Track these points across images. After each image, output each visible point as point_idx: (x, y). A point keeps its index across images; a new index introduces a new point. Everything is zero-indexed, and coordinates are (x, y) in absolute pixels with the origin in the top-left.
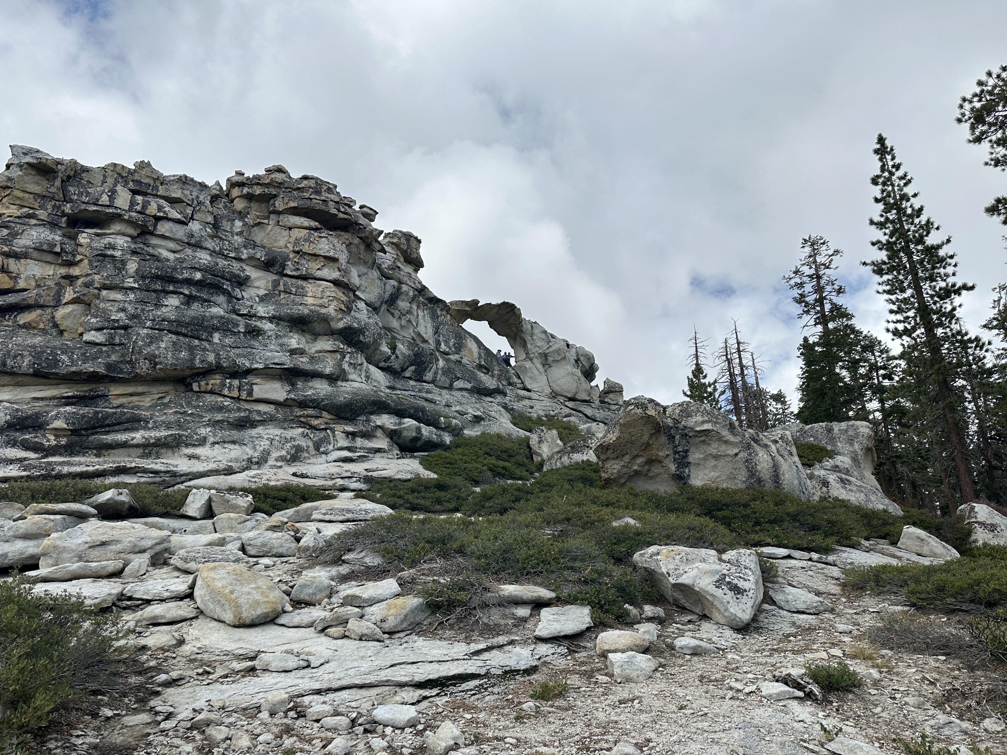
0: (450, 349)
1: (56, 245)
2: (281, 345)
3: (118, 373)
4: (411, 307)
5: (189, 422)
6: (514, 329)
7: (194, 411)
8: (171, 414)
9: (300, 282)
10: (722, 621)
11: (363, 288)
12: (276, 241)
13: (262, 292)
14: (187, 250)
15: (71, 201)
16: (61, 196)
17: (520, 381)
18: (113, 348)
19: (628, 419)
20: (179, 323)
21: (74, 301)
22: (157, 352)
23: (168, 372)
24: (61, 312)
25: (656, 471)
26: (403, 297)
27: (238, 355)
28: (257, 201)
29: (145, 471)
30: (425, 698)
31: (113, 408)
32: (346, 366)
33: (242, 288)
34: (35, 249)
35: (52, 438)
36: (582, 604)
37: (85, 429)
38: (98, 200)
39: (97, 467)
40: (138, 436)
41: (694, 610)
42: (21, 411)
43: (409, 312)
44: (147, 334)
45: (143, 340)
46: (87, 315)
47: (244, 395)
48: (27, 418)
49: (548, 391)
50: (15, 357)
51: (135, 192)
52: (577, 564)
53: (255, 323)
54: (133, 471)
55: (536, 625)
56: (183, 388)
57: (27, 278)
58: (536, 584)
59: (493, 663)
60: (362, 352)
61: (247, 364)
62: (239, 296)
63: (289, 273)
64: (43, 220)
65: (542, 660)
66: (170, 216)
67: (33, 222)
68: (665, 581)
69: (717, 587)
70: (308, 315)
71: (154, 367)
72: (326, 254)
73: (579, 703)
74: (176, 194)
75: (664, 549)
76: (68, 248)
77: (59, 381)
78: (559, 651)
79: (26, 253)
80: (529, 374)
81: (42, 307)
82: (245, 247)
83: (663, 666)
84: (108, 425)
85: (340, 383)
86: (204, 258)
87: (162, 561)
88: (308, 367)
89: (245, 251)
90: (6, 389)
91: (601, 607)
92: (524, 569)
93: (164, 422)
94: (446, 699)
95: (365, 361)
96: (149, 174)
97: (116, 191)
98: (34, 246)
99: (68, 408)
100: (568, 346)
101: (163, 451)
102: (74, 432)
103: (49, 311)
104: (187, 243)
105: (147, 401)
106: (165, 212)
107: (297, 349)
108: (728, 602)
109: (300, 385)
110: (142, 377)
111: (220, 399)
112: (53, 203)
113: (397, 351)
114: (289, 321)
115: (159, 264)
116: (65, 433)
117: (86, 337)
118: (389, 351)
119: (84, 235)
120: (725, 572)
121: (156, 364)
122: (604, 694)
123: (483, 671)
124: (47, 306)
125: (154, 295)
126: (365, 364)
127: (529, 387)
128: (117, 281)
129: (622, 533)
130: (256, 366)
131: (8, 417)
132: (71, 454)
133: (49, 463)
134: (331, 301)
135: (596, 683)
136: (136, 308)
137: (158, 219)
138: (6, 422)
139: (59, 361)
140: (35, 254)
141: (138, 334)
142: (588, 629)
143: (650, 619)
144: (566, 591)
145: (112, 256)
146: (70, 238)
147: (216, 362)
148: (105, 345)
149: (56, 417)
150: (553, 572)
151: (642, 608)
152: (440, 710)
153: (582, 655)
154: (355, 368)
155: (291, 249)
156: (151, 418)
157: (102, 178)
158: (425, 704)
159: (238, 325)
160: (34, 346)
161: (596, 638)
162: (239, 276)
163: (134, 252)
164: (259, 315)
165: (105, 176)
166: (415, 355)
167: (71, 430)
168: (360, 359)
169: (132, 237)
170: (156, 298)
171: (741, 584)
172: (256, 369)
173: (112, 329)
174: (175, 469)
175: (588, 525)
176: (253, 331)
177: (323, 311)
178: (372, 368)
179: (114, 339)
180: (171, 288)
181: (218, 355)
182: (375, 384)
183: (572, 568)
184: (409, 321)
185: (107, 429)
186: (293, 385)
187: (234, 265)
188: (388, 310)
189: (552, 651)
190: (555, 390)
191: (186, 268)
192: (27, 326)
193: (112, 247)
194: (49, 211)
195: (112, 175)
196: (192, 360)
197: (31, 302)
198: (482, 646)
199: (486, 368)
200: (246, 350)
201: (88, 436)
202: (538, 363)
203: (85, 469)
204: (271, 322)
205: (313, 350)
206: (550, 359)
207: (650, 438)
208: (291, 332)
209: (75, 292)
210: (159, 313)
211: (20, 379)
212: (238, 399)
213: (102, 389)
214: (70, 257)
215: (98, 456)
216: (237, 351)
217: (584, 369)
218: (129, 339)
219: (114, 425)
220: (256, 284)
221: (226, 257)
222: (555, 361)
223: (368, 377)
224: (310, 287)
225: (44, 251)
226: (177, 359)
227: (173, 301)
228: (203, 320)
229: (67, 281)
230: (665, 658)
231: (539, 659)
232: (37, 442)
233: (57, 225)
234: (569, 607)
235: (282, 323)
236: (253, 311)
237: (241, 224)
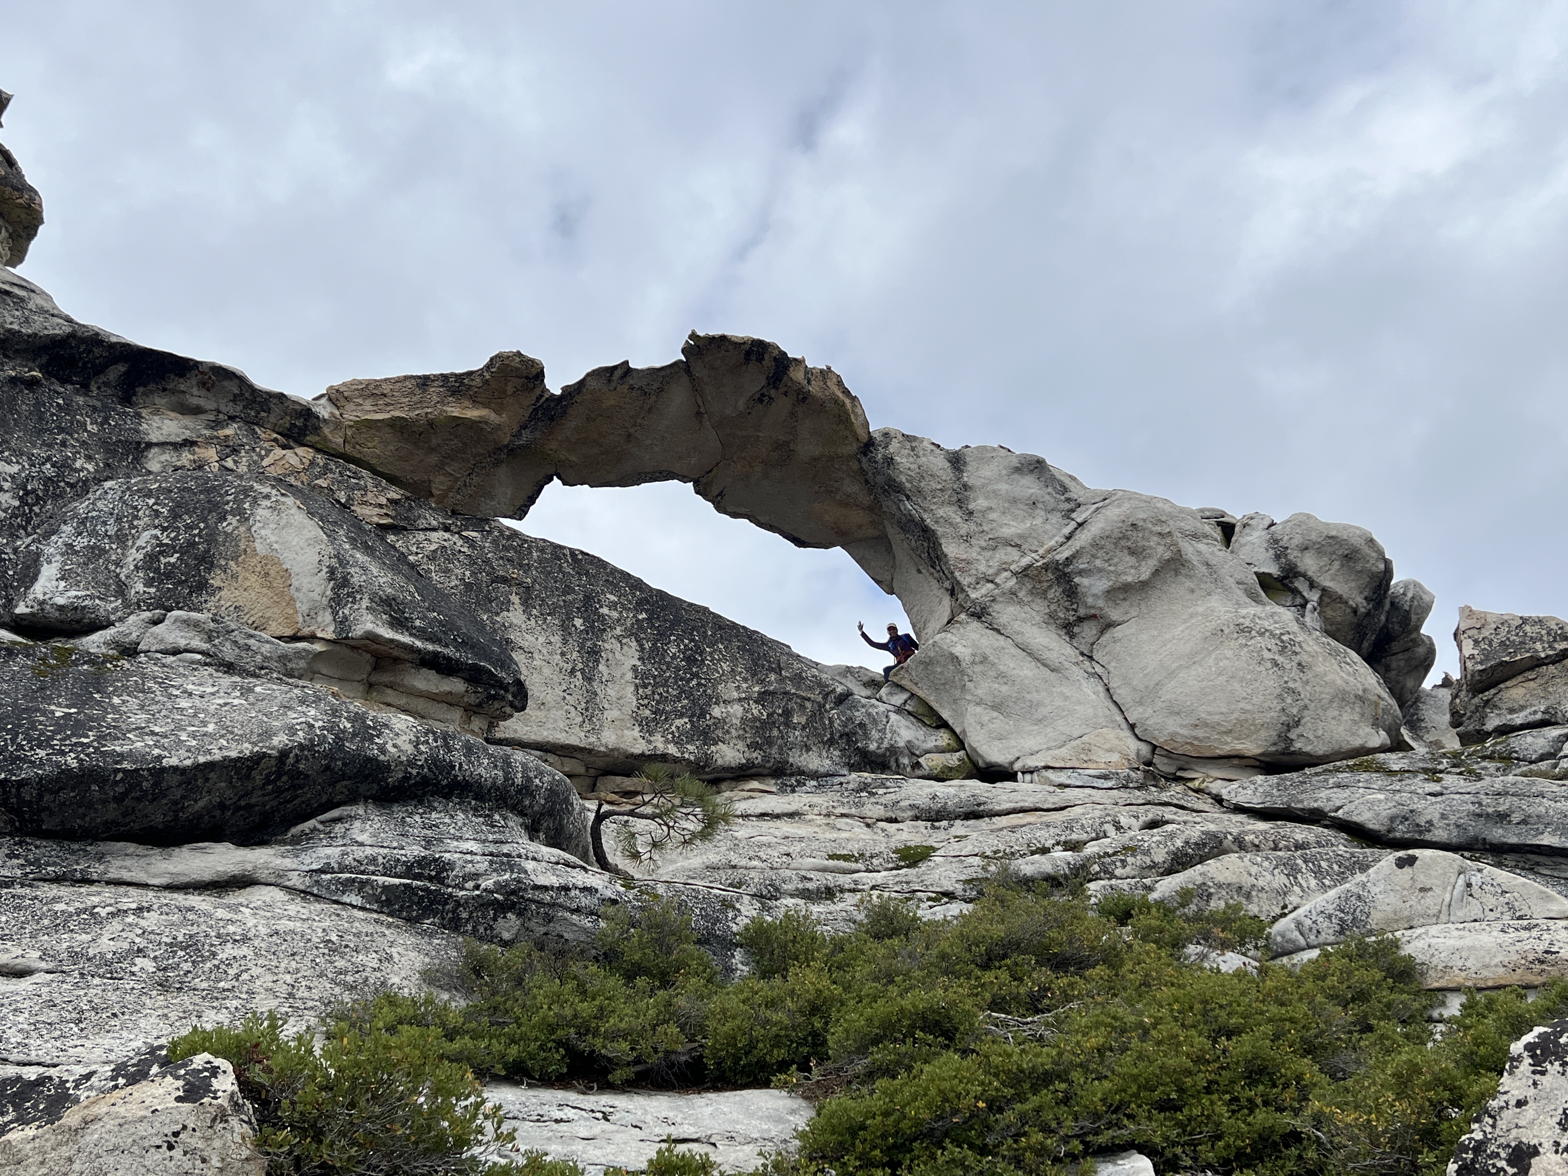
17: (943, 738)
49: (1118, 750)
100: (1228, 530)
127: (996, 756)
190: (1161, 739)
202: (1024, 621)
206: (1095, 587)
222: (1123, 591)
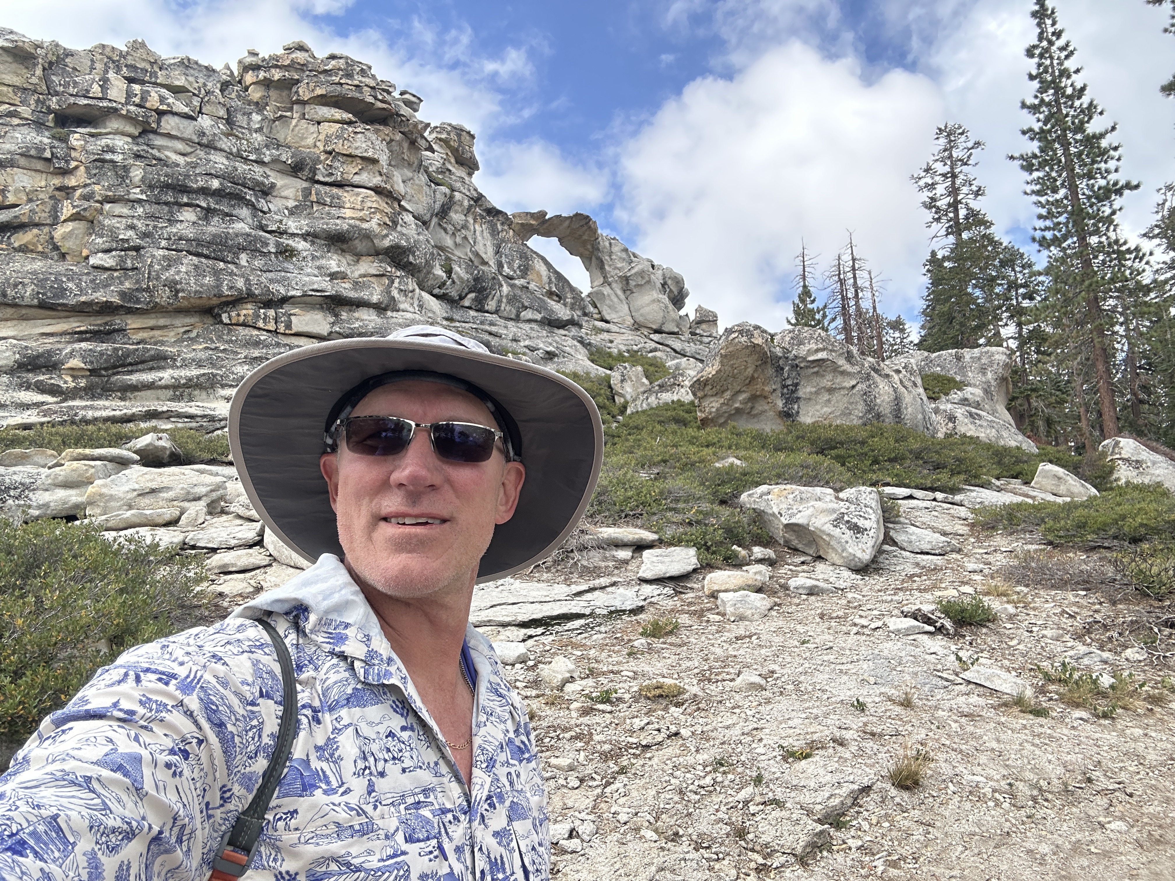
0: (515, 272)
1: (45, 149)
2: (319, 268)
3: (135, 303)
4: (467, 221)
5: (223, 360)
6: (589, 247)
7: (227, 346)
8: (201, 350)
9: (335, 190)
10: (839, 562)
11: (408, 197)
12: (302, 139)
13: (291, 204)
14: (198, 152)
15: (57, 94)
16: (44, 87)
17: (596, 311)
18: (126, 274)
19: (730, 349)
20: (199, 242)
21: (75, 217)
22: (177, 278)
23: (192, 300)
24: (60, 231)
25: (760, 408)
26: (457, 207)
27: (271, 281)
28: (276, 88)
29: (179, 415)
30: (531, 637)
31: (133, 344)
32: (395, 293)
33: (268, 198)
34: (22, 155)
35: (69, 379)
36: (687, 546)
37: (105, 369)
38: (88, 91)
39: (125, 411)
40: (166, 375)
41: (807, 551)
42: (31, 348)
43: (465, 227)
44: (164, 256)
45: (159, 264)
46: (91, 234)
47: (282, 328)
48: (38, 356)
49: (629, 321)
50: (16, 285)
51: (131, 80)
52: (681, 505)
53: (285, 241)
54: (165, 416)
55: (638, 567)
56: (210, 320)
57: (17, 191)
58: (637, 526)
59: (598, 604)
60: (413, 275)
61: (283, 291)
62: (265, 209)
63: (321, 179)
64: (27, 119)
65: (648, 601)
66: (175, 109)
67: (16, 121)
68: (776, 522)
69: (836, 526)
70: (347, 230)
71: (176, 295)
72: (365, 154)
73: (692, 640)
74: (180, 82)
75: (776, 489)
76: (60, 153)
77: (68, 314)
78: (664, 592)
79: (12, 159)
80: (608, 302)
81: (37, 225)
82: (267, 146)
83: (779, 605)
84: (131, 364)
85: (389, 313)
86: (220, 161)
87: (219, 510)
88: (352, 294)
89: (268, 152)
90: (9, 323)
91: (708, 549)
92: (622, 511)
93: (194, 360)
94: (551, 638)
95: (416, 287)
96: (144, 56)
97: (108, 79)
98: (20, 151)
99: (83, 345)
100: (653, 266)
101: (197, 392)
102: (93, 372)
103: (46, 229)
104: (199, 144)
105: (171, 336)
106: (168, 105)
107: (338, 272)
108: (847, 542)
109: (344, 315)
110: (163, 307)
111: (256, 332)
112: (36, 97)
113: (453, 275)
114: (325, 239)
115: (169, 170)
116: (83, 373)
117: (92, 261)
118: (444, 275)
119: (77, 136)
120: (843, 510)
121: (177, 291)
122: (718, 632)
123: (587, 611)
124: (43, 225)
125: (166, 209)
126: (417, 290)
127: (608, 317)
128: (121, 192)
129: (727, 474)
130: (292, 293)
131: (17, 356)
132: (93, 398)
133: (71, 408)
134: (374, 213)
135: (708, 621)
136: (147, 225)
137: (161, 113)
138: (15, 362)
139: (66, 290)
140: (22, 161)
141: (153, 256)
142: (695, 571)
143: (760, 561)
144: (669, 533)
145: (112, 161)
146: (60, 140)
147: (247, 289)
148: (116, 270)
149: (71, 355)
150: (655, 514)
151: (750, 550)
152: (548, 648)
153: (689, 596)
154: (406, 296)
155: (322, 148)
156: (179, 355)
157: (89, 63)
158: (530, 642)
159: (267, 245)
160: (34, 273)
161: (704, 579)
162: (263, 184)
163: (137, 156)
164: (290, 231)
165: (92, 61)
166: (475, 280)
167: (89, 370)
168: (411, 284)
169: (133, 137)
170: (169, 212)
171: (861, 523)
172: (292, 297)
173: (122, 250)
174: (212, 413)
175: (688, 466)
176: (286, 251)
177: (365, 225)
178: (426, 296)
179: (125, 263)
180: (185, 200)
181: (247, 280)
182: (430, 315)
183: (674, 509)
184: (465, 238)
185: (130, 368)
186: (336, 315)
187: (257, 170)
188: (440, 225)
189: (659, 592)
190: (637, 321)
191: (200, 174)
192: (23, 249)
193: (111, 150)
194: (33, 107)
195: (101, 60)
196: (219, 286)
197: (25, 219)
198: (584, 587)
199: (557, 296)
200: (279, 274)
201: (109, 376)
202: (617, 288)
203: (112, 413)
204: (305, 240)
205: (356, 274)
206: (632, 283)
207: (755, 371)
208: (329, 252)
209: (74, 207)
210: (175, 230)
211: (24, 311)
212: (276, 332)
213: (118, 321)
214: (63, 164)
215: (122, 399)
216: (270, 275)
217: (672, 296)
218: (144, 262)
219: (137, 363)
220: (284, 194)
221: (246, 160)
222: (637, 286)
223: (421, 306)
224: (347, 196)
225: (31, 156)
226: (202, 286)
227: (188, 215)
228: (227, 238)
229: (63, 194)
230: (779, 598)
231: (645, 600)
232: (52, 384)
233: (43, 124)
234: (673, 548)
235: (318, 241)
236: (283, 227)
237: (259, 118)
